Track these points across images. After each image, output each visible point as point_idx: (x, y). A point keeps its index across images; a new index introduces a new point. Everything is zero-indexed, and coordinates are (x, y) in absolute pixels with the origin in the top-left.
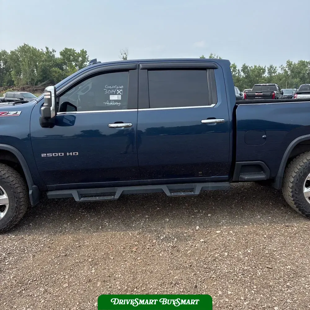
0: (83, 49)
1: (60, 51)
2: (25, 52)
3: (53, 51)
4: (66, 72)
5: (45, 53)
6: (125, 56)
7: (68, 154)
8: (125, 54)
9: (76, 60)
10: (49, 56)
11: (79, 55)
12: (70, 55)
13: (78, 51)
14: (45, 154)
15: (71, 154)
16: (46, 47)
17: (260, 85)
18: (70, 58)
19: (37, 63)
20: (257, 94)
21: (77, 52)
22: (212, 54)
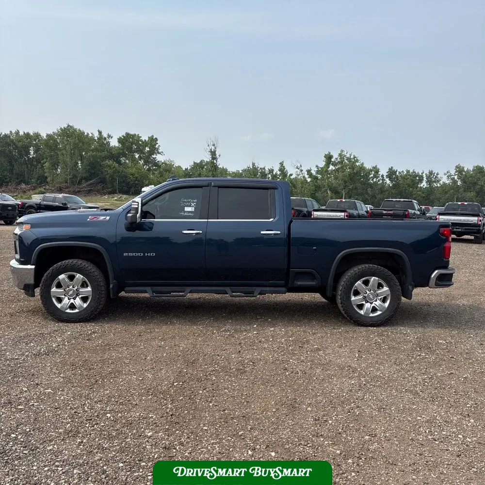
0: (153, 136)
1: (118, 137)
2: (68, 136)
3: (109, 136)
4: (125, 168)
5: (96, 138)
6: (213, 148)
7: (146, 254)
8: (214, 145)
9: (141, 151)
10: (102, 142)
11: (145, 144)
12: (132, 144)
13: (145, 138)
14: (127, 254)
15: (149, 255)
16: (99, 131)
17: (392, 201)
18: (132, 148)
19: (84, 153)
20: (385, 212)
21: (143, 138)
22: (342, 151)
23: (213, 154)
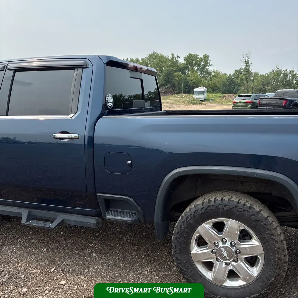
0: (206, 54)
1: (184, 57)
2: (154, 59)
3: (178, 57)
4: (187, 76)
5: (170, 59)
6: (247, 58)
8: (248, 57)
9: (197, 65)
10: (174, 61)
11: (201, 60)
12: (193, 60)
13: (201, 56)
16: (172, 54)
18: (193, 63)
19: (163, 69)
21: (199, 57)
23: (247, 63)
